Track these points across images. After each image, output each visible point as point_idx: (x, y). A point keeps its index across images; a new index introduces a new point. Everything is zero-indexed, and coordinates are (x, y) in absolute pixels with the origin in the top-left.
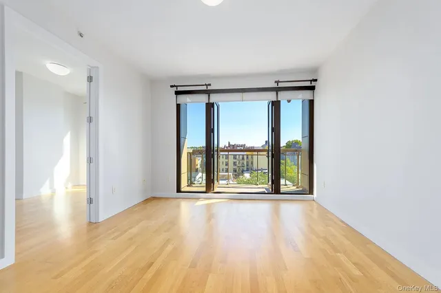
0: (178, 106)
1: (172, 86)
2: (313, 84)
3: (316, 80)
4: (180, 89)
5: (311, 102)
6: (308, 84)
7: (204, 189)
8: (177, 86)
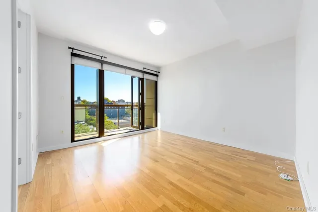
0: (73, 66)
1: (69, 48)
2: (158, 74)
3: (159, 72)
4: (75, 52)
5: (156, 82)
6: (155, 73)
7: (97, 135)
8: (73, 49)
